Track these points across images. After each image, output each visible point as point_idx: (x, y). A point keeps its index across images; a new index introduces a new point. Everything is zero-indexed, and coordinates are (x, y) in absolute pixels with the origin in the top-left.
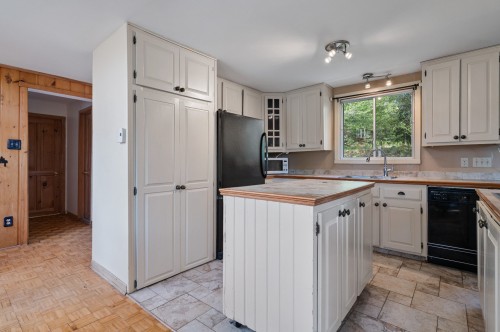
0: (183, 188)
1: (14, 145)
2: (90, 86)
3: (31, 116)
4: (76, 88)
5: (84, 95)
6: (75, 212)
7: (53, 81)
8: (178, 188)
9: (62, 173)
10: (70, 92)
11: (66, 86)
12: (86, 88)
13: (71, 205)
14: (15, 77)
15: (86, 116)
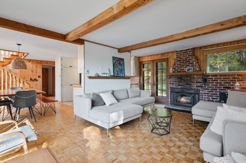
1: (39, 77)
3: (43, 69)
6: (51, 94)
7: (47, 62)
9: (48, 84)
10: (50, 64)
12: (54, 63)
13: (50, 92)
14: (39, 62)
15: (54, 68)
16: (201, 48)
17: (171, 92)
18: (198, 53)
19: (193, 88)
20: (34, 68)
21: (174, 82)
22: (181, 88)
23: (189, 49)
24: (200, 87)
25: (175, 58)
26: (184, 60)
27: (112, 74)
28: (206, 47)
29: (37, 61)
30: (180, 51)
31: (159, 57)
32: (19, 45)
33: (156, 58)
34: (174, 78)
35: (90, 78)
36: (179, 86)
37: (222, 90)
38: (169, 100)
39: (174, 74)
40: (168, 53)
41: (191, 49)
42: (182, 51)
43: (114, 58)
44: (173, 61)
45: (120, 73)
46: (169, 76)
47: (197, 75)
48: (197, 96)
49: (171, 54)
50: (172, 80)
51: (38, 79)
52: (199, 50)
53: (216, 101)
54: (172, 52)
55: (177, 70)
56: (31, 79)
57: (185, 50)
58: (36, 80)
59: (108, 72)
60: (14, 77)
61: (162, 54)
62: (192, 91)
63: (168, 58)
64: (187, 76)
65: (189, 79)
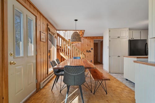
0: (119, 56)
1: (92, 49)
2: (103, 37)
3: (94, 43)
4: (100, 38)
5: (102, 39)
6: (100, 62)
7: (97, 37)
8: (118, 56)
9: (97, 54)
10: (99, 39)
11: (99, 38)
13: (99, 60)
14: (92, 38)
15: (102, 42)
20: (89, 43)
29: (90, 37)
32: (76, 20)
51: (91, 50)
56: (87, 51)
58: (90, 51)
60: (76, 49)
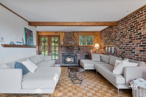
16: (77, 32)
17: (62, 56)
18: (76, 35)
19: (74, 53)
21: (64, 50)
22: (68, 53)
23: (71, 32)
24: (77, 52)
25: (64, 36)
26: (69, 38)
27: (25, 43)
28: (79, 32)
30: (67, 32)
31: (54, 34)
33: (51, 34)
34: (64, 47)
35: (5, 46)
36: (67, 52)
37: (85, 53)
38: (61, 61)
39: (64, 45)
40: (59, 32)
41: (73, 32)
42: (68, 32)
43: (26, 29)
44: (63, 37)
45: (31, 42)
46: (61, 47)
47: (76, 46)
48: (76, 57)
49: (61, 33)
50: (63, 49)
52: (76, 33)
53: (83, 59)
54: (62, 32)
55: (65, 43)
57: (70, 32)
59: (22, 42)
61: (56, 32)
62: (74, 55)
63: (59, 36)
64: (71, 46)
65: (72, 48)
